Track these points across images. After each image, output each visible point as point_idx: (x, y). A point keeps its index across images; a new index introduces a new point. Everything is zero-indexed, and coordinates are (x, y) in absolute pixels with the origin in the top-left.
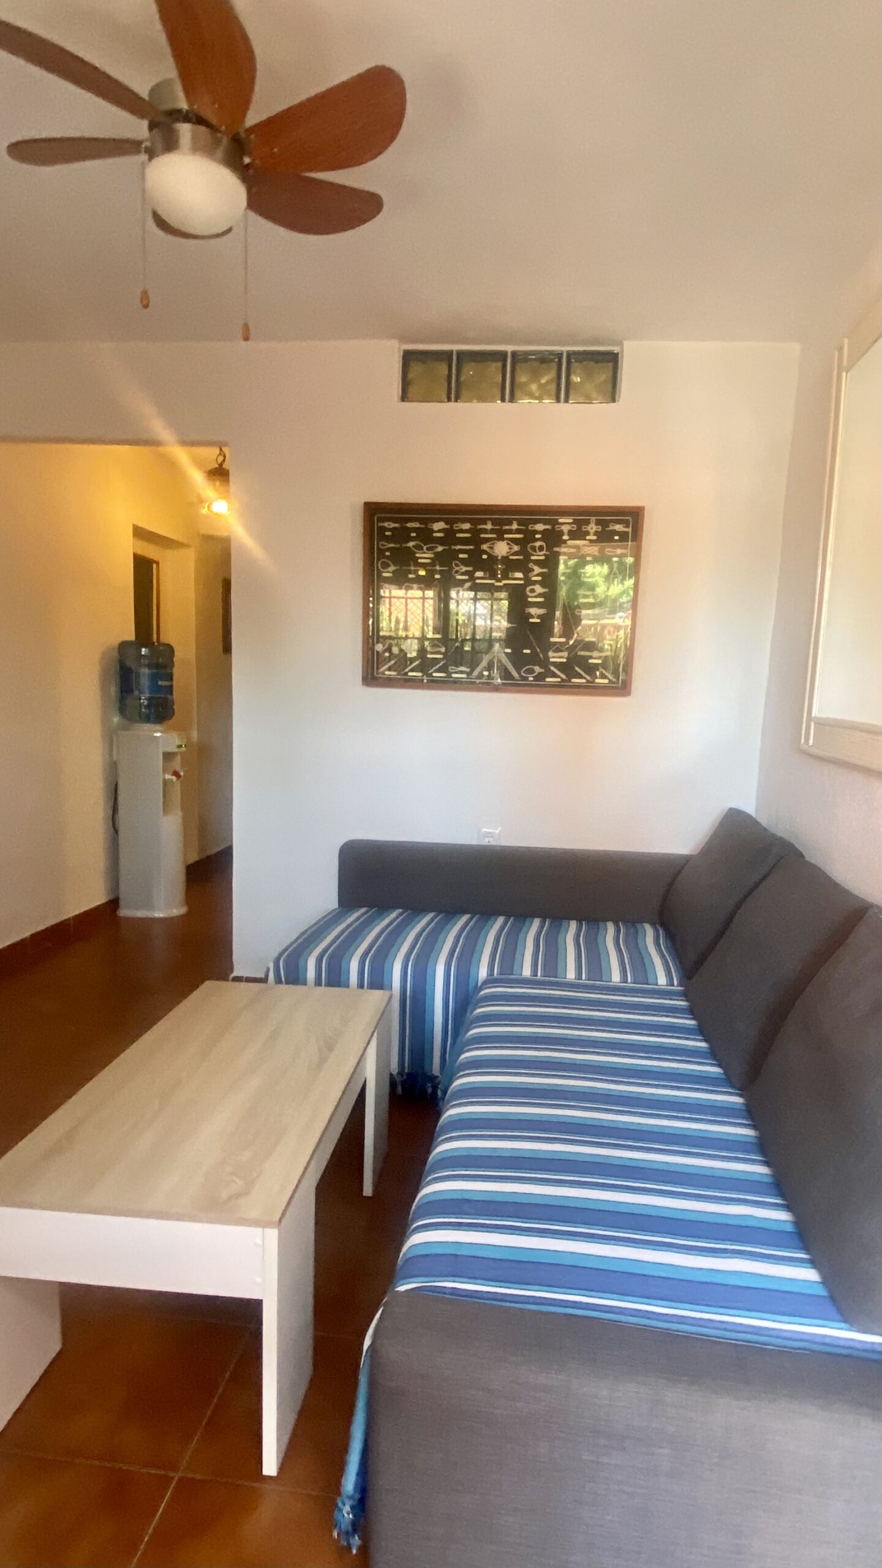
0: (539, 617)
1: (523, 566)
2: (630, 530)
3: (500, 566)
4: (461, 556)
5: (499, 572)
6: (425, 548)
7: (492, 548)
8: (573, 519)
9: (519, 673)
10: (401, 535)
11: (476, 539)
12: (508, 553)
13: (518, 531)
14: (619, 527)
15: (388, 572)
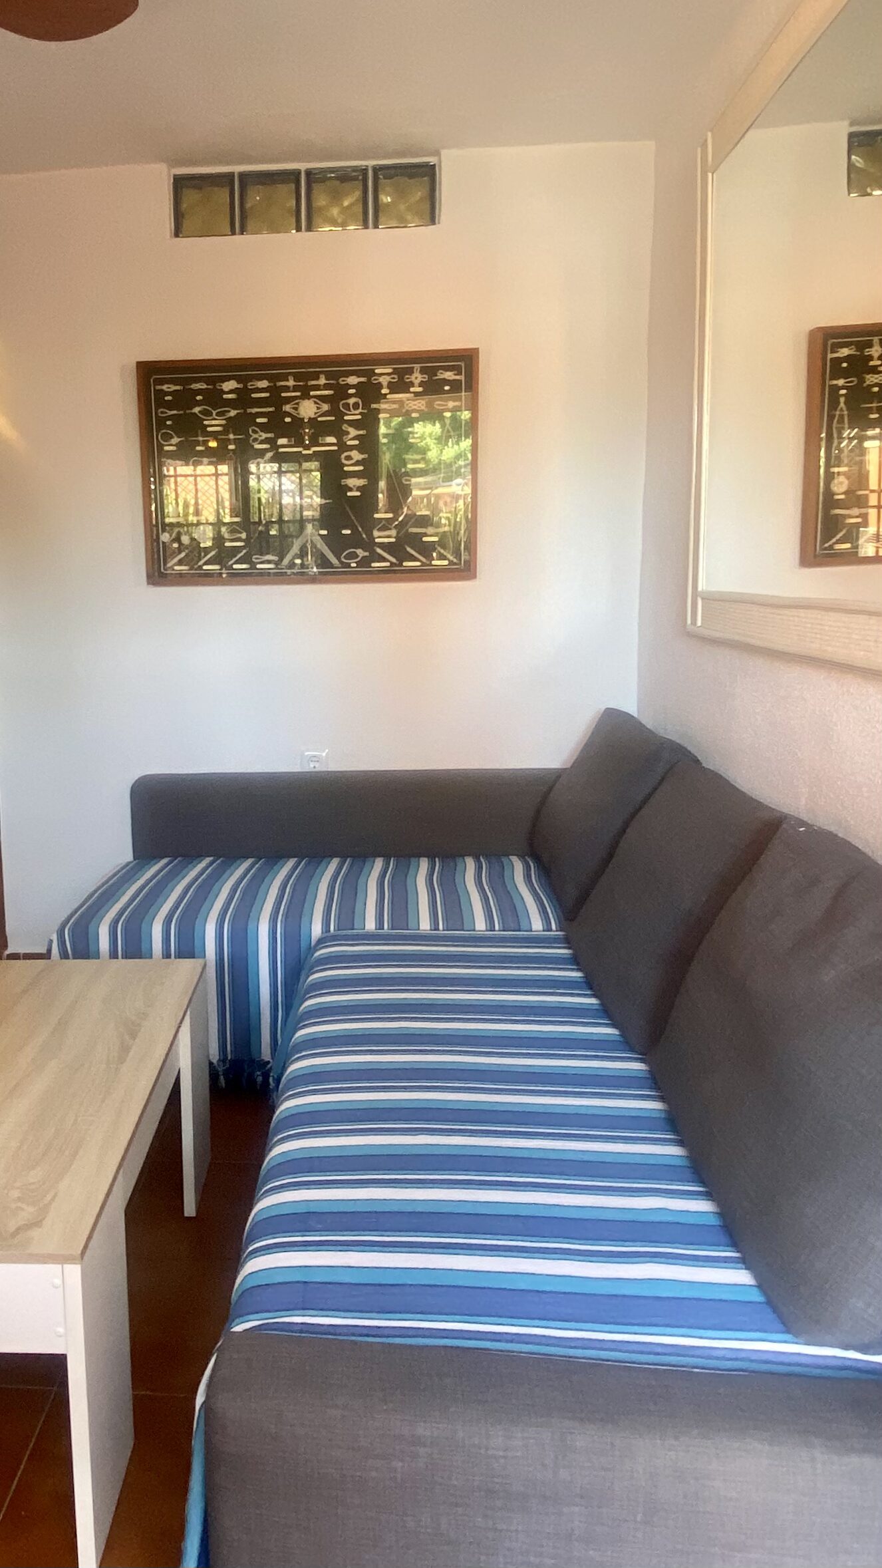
0: (358, 489)
1: (335, 428)
2: (462, 377)
3: (307, 431)
4: (259, 420)
5: (307, 437)
6: (214, 413)
7: (296, 409)
8: (394, 369)
9: (339, 559)
10: (184, 399)
11: (276, 398)
12: (316, 413)
13: (326, 387)
14: (449, 375)
15: (171, 445)
